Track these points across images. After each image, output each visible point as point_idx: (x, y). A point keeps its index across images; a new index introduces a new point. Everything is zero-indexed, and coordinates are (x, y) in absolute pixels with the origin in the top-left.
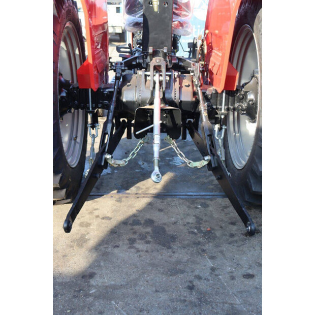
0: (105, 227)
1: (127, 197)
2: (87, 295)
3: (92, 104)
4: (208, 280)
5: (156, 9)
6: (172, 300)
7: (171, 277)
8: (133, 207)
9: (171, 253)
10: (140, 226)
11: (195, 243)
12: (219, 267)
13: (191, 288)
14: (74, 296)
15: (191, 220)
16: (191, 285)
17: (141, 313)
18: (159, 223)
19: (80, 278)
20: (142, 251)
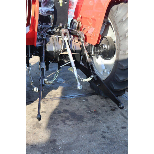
0: (46, 116)
1: (47, 101)
2: (59, 150)
3: (30, 53)
4: (109, 133)
5: (61, 5)
6: (99, 144)
7: (92, 134)
8: (53, 105)
9: (85, 124)
10: (63, 114)
11: (93, 118)
12: (109, 126)
13: (104, 137)
14: (53, 152)
15: (84, 107)
16: (103, 136)
17: (89, 153)
18: (71, 110)
19: (50, 143)
20: (71, 125)
